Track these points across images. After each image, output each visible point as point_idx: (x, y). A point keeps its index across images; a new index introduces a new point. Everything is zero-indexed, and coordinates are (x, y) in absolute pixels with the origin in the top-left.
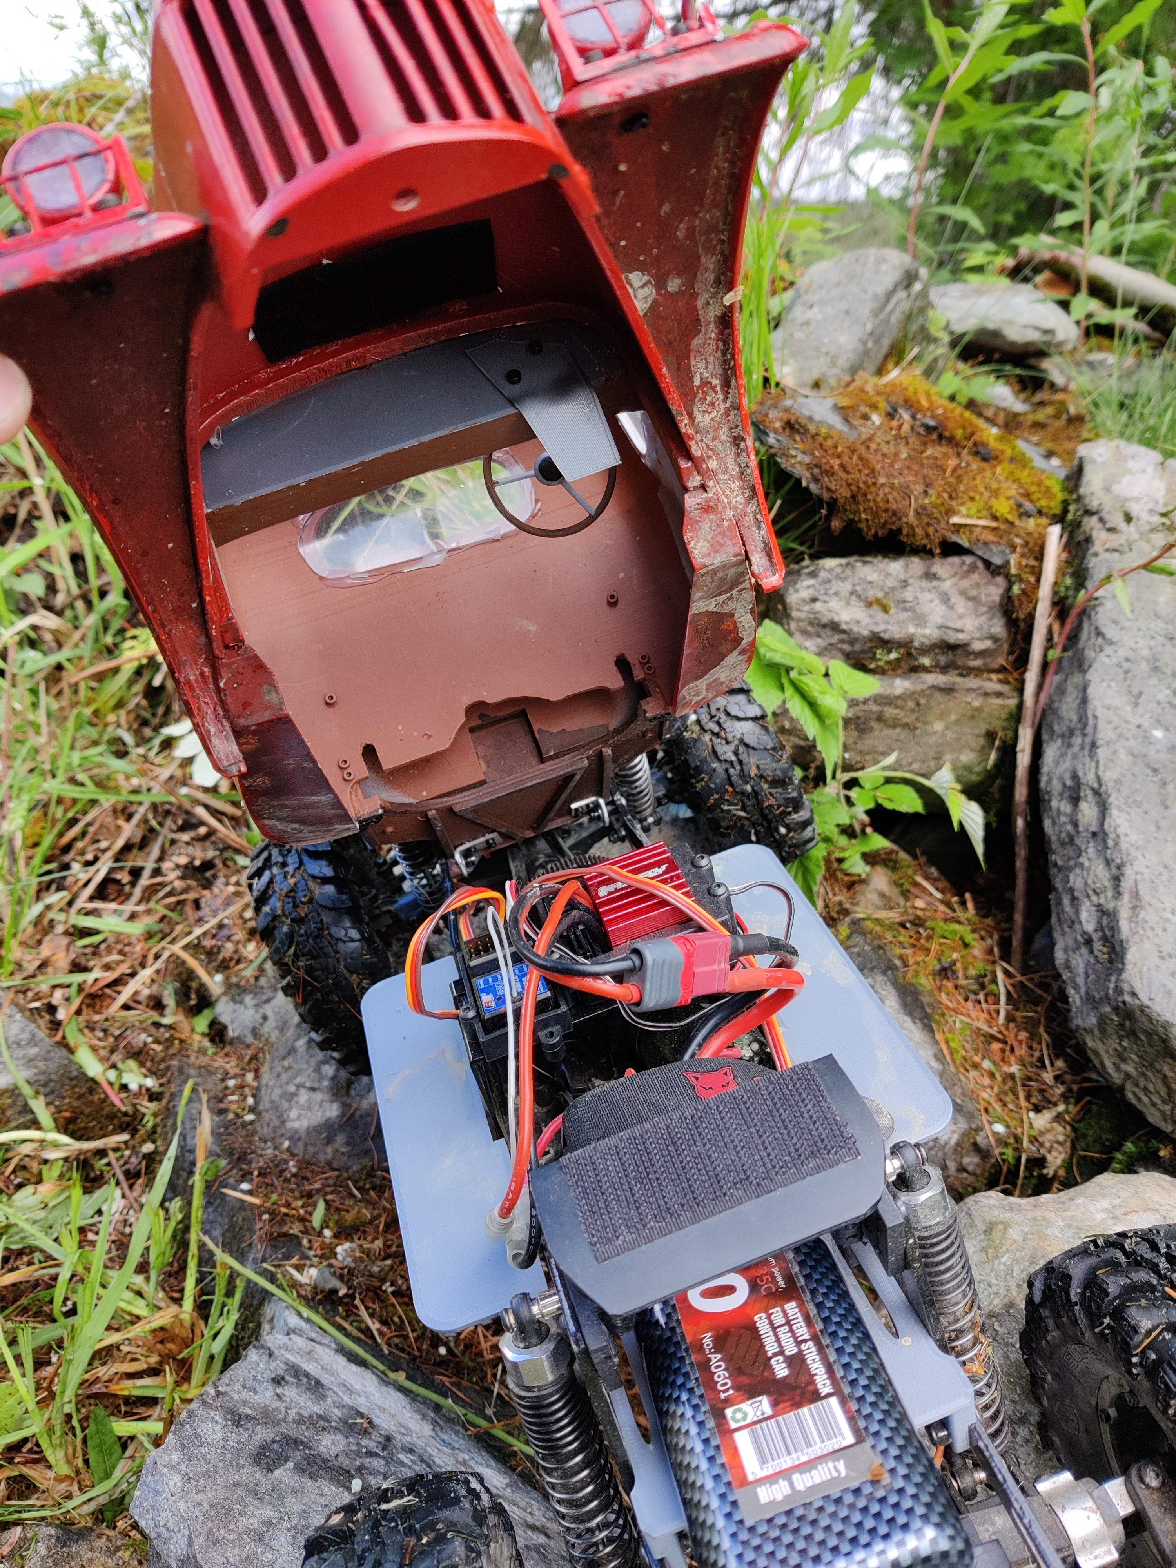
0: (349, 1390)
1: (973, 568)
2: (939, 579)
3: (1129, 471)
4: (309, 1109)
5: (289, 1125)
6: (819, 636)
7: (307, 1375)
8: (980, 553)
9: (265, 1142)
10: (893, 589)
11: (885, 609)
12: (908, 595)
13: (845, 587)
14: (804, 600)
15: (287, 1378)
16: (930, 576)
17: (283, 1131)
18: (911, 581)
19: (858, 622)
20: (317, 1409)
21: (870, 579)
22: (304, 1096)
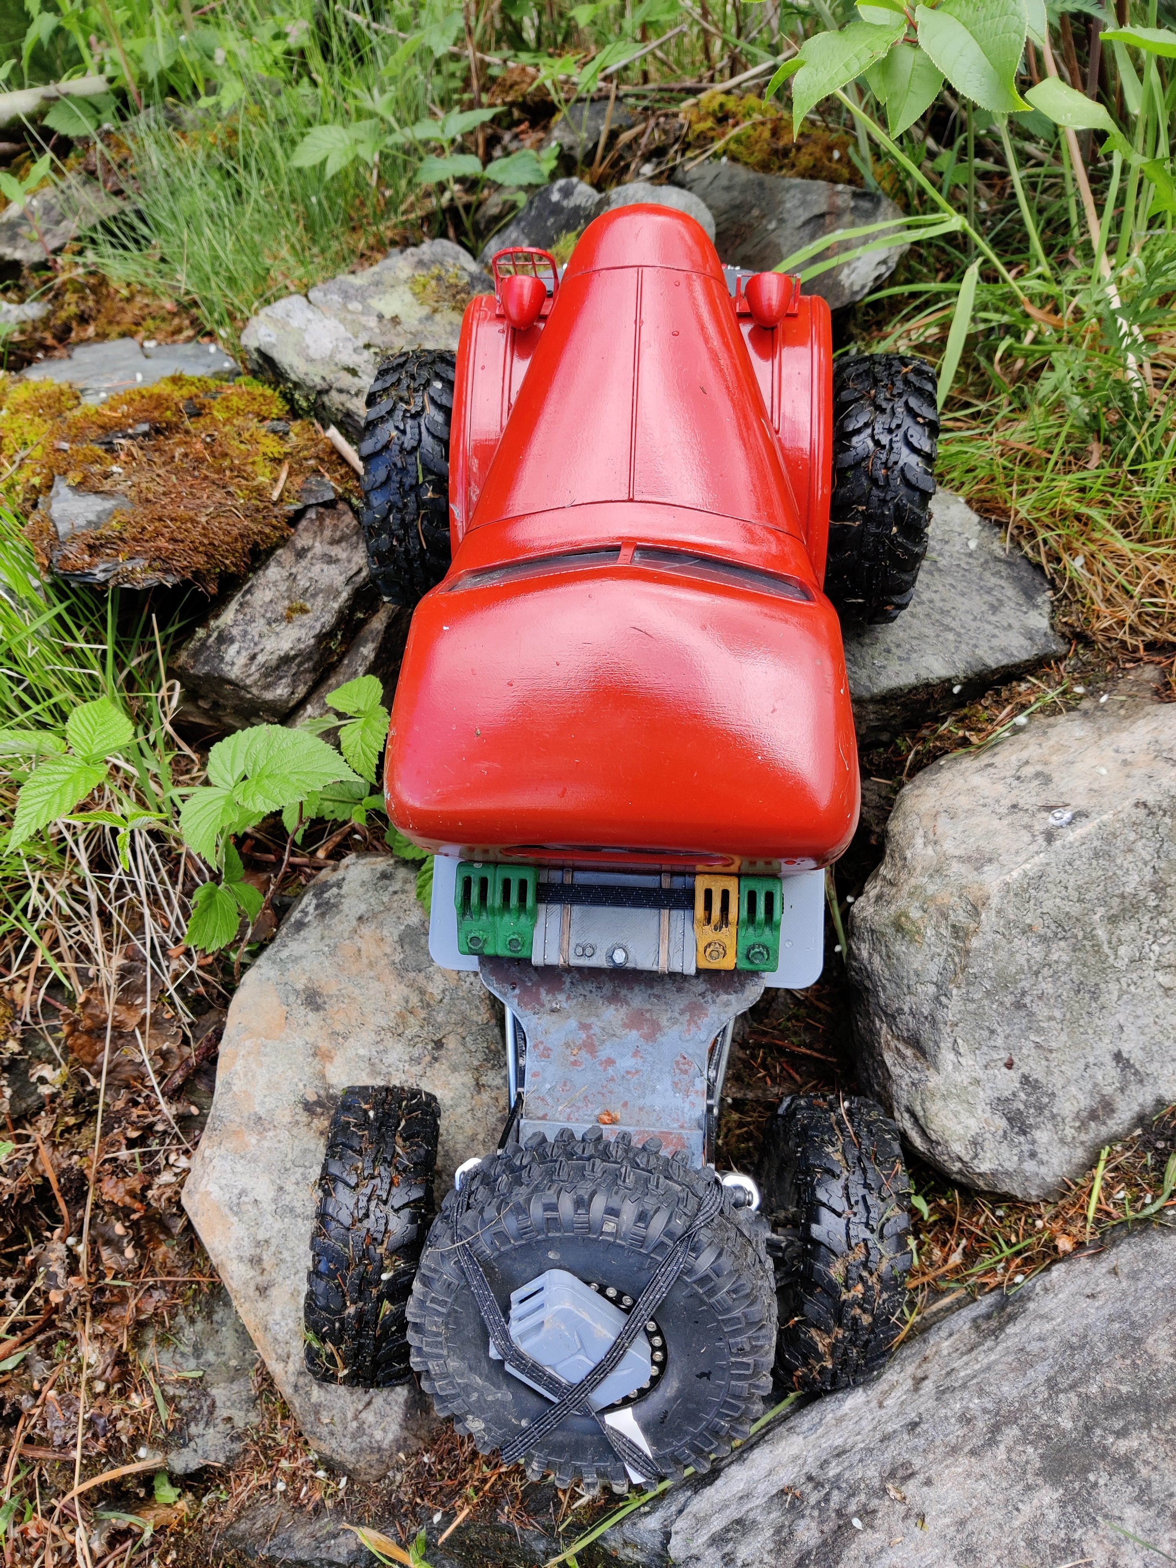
0: (746, 1496)
1: (320, 518)
2: (309, 549)
3: (302, 331)
4: (383, 1416)
5: (385, 1445)
6: (281, 678)
7: (727, 1530)
8: (313, 501)
9: (385, 1476)
10: (289, 589)
11: (304, 611)
12: (303, 583)
13: (260, 625)
14: (246, 665)
15: (726, 1550)
16: (301, 554)
17: (387, 1453)
18: (294, 570)
19: (299, 640)
20: (769, 1533)
21: (267, 599)
22: (369, 1417)
